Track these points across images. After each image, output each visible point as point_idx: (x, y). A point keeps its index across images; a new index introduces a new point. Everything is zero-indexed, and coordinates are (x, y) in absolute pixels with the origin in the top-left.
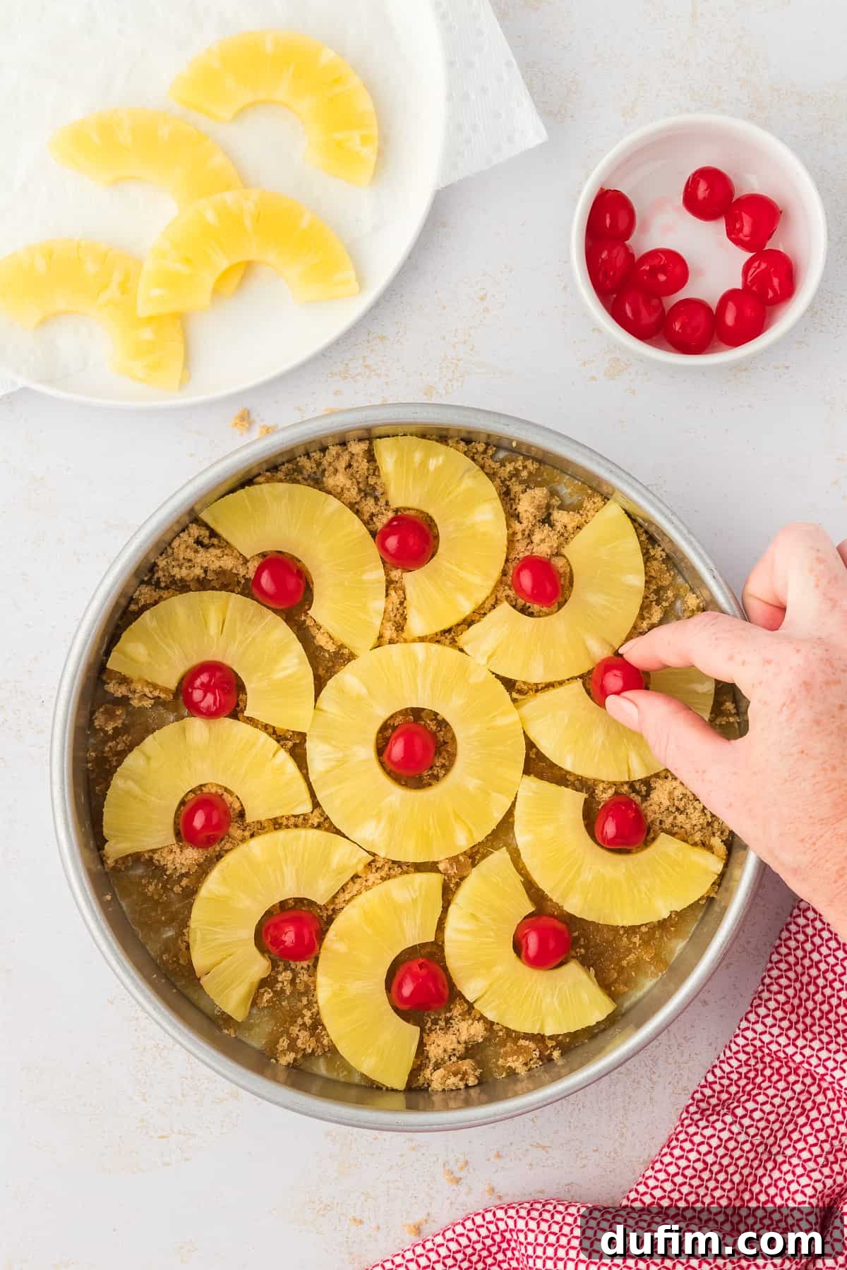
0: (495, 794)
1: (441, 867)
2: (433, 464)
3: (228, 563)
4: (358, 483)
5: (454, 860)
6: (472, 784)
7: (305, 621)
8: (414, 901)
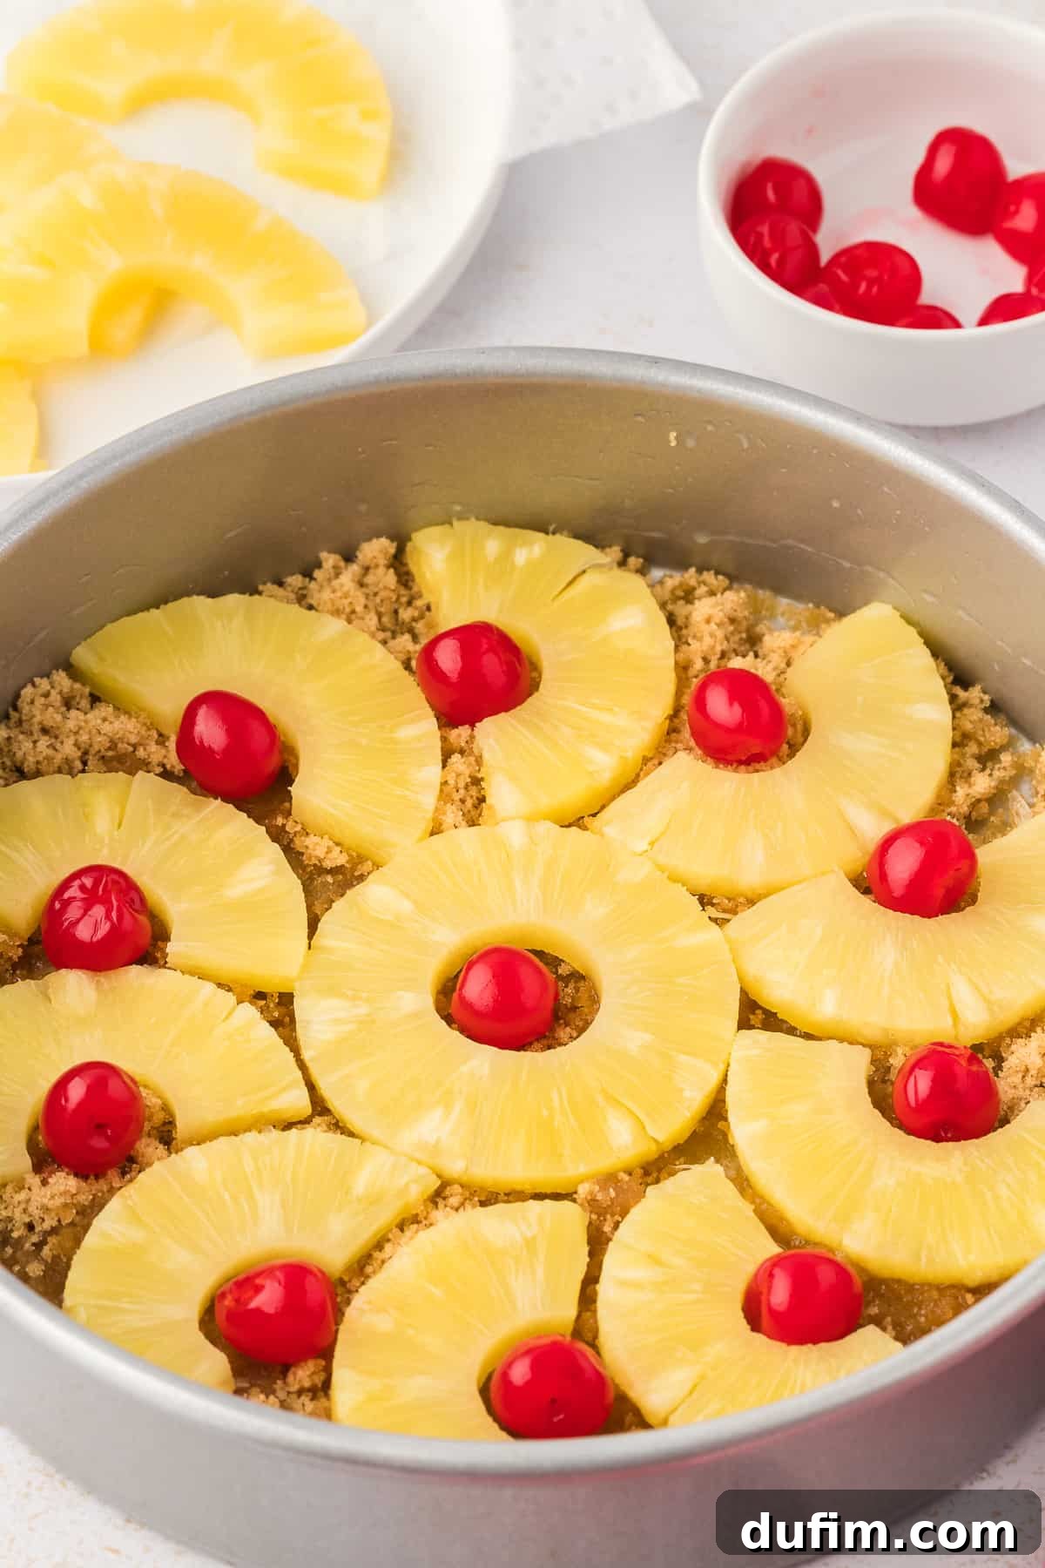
0: (683, 1058)
1: (583, 1191)
2: (521, 556)
3: (125, 728)
4: (380, 616)
5: (609, 1179)
6: (635, 1041)
7: (284, 825)
8: (530, 1243)
